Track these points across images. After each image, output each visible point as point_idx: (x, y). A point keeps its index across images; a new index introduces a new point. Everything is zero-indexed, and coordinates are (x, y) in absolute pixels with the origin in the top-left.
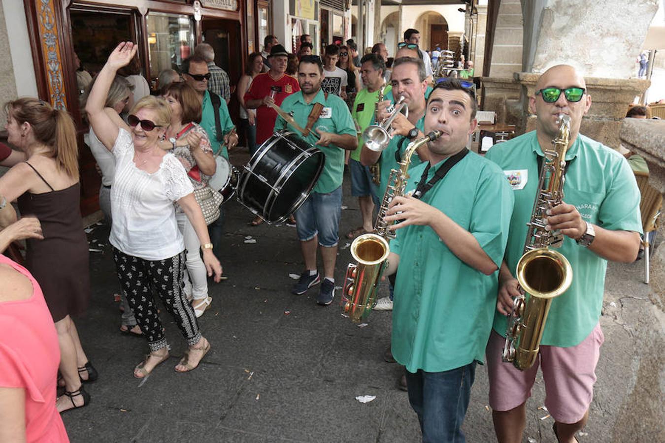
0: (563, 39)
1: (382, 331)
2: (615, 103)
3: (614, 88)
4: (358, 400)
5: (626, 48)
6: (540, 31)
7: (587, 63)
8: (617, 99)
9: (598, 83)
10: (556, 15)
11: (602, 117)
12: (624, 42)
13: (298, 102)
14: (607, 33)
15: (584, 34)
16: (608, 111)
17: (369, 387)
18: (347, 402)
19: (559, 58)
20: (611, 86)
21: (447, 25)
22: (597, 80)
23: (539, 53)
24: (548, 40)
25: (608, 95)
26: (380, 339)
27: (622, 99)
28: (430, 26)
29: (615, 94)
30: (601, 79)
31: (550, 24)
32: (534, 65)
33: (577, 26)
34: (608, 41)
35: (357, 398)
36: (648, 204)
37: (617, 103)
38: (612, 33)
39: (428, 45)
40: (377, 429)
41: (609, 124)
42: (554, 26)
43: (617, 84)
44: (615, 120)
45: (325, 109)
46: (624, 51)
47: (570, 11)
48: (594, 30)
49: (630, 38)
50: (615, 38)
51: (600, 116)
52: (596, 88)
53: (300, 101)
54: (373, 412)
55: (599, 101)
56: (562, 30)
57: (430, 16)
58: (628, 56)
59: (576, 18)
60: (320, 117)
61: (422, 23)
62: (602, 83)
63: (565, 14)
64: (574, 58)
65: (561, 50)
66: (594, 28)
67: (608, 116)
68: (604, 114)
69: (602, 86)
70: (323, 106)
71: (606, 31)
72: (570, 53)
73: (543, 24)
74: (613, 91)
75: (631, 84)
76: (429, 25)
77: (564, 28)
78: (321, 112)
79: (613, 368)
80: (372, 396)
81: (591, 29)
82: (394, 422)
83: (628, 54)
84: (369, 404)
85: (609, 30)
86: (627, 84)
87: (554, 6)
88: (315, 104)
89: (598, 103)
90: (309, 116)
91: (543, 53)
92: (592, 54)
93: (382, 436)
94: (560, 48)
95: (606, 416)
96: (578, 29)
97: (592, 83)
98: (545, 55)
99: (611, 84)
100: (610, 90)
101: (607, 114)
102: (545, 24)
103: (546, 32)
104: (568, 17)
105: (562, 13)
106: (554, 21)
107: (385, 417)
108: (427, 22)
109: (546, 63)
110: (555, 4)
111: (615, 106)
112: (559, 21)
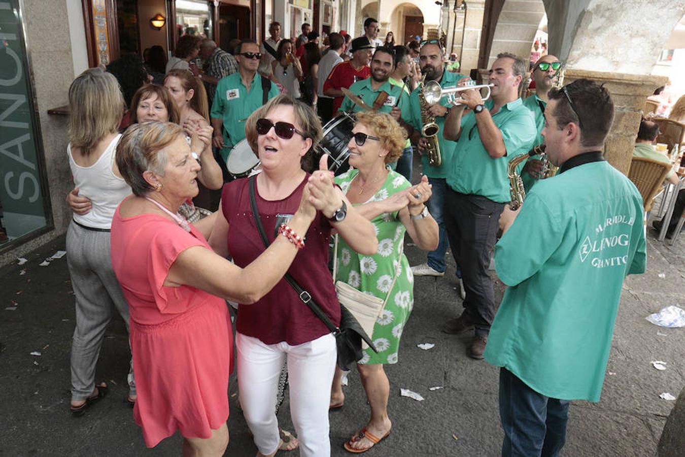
0: (596, 38)
1: (425, 293)
2: (636, 96)
3: (637, 83)
4: (420, 348)
5: (652, 47)
6: (577, 31)
7: (614, 60)
8: (638, 92)
9: (624, 78)
10: (594, 16)
11: (623, 108)
12: (649, 43)
13: (366, 87)
14: (636, 34)
15: (615, 34)
16: (629, 103)
17: (426, 337)
18: (411, 349)
19: (590, 55)
20: (636, 81)
21: (423, 18)
22: (623, 75)
23: (573, 50)
24: (583, 39)
25: (631, 89)
26: (424, 299)
27: (642, 93)
28: (405, 18)
29: (636, 88)
30: (627, 74)
31: (587, 24)
32: (568, 60)
33: (611, 27)
34: (636, 41)
35: (418, 346)
36: (648, 187)
37: (638, 96)
38: (640, 34)
39: (402, 36)
40: (442, 369)
41: (629, 114)
42: (590, 26)
43: (640, 79)
44: (635, 111)
45: (389, 98)
46: (648, 50)
47: (607, 14)
48: (625, 31)
49: (655, 39)
50: (642, 38)
51: (622, 107)
52: (621, 83)
53: (368, 87)
54: (434, 357)
55: (622, 93)
56: (597, 30)
57: (405, 7)
58: (651, 55)
59: (611, 20)
60: (385, 104)
61: (397, 14)
62: (627, 78)
63: (603, 16)
64: (604, 55)
65: (594, 47)
66: (626, 29)
67: (629, 107)
68: (625, 106)
69: (627, 80)
70: (388, 95)
71: (635, 32)
72: (601, 51)
73: (581, 24)
74: (636, 85)
75: (653, 80)
76: (403, 16)
77: (599, 28)
78: (386, 100)
79: (627, 324)
80: (431, 344)
81: (623, 30)
82: (455, 364)
83: (652, 53)
84: (430, 350)
85: (637, 31)
86: (649, 79)
87: (594, 9)
88: (380, 92)
89: (620, 95)
90: (375, 102)
91: (577, 50)
92: (620, 53)
93: (448, 375)
94: (592, 46)
95: (628, 360)
96: (612, 29)
97: (619, 78)
98: (579, 52)
99: (635, 79)
100: (633, 85)
101: (628, 106)
102: (583, 24)
103: (582, 31)
104: (603, 19)
105: (600, 15)
106: (591, 22)
107: (446, 360)
108: (402, 14)
109: (578, 59)
110: (595, 7)
111: (635, 98)
112: (596, 22)
